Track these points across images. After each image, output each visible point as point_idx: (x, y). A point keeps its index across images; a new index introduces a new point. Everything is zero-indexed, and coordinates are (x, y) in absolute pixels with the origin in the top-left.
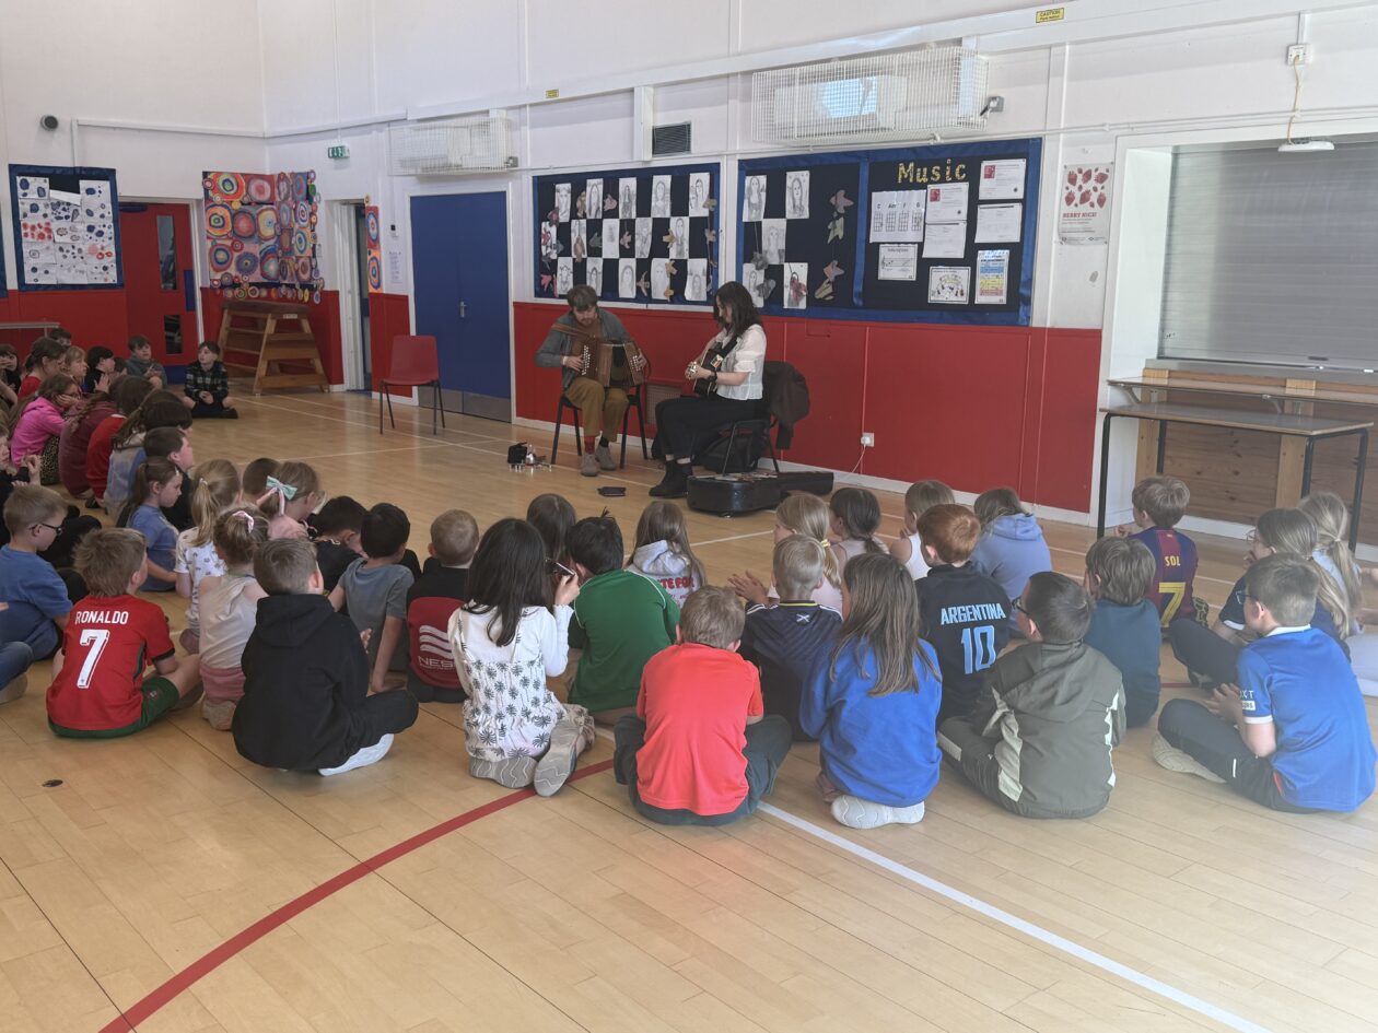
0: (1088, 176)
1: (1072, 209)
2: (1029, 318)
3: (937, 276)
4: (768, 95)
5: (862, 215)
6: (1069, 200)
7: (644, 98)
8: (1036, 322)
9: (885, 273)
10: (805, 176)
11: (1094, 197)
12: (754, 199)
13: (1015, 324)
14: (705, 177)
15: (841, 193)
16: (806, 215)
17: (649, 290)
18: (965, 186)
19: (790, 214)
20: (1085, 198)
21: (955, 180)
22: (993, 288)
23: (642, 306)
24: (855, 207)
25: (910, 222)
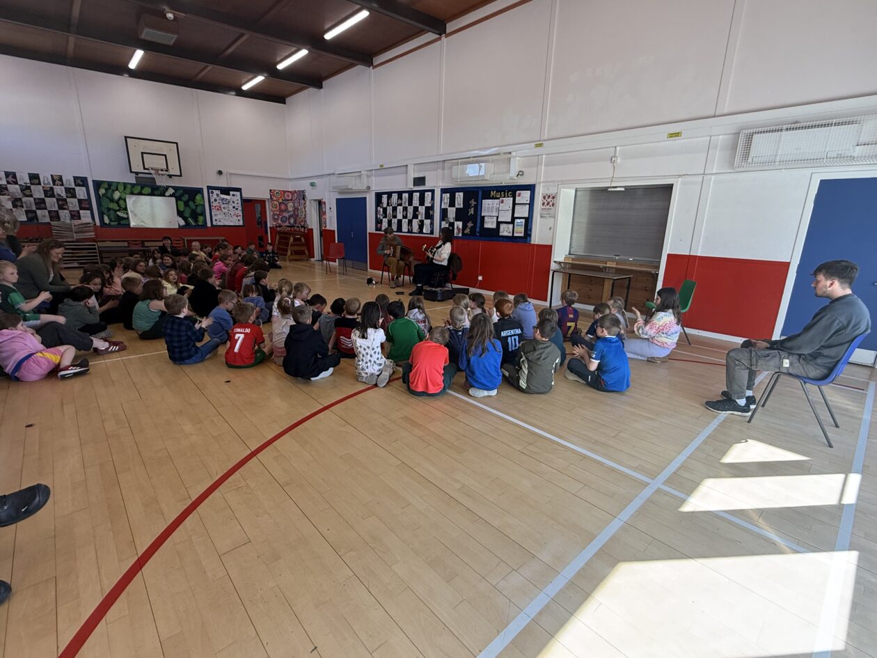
0: (549, 197)
1: (544, 207)
2: (530, 240)
3: (502, 227)
4: (451, 168)
5: (479, 207)
6: (543, 204)
7: (411, 168)
8: (532, 242)
9: (486, 226)
10: (462, 194)
11: (551, 204)
12: (445, 201)
13: (526, 242)
14: (430, 193)
15: (473, 200)
16: (462, 206)
17: (412, 230)
18: (511, 199)
19: (457, 206)
20: (548, 204)
21: (508, 197)
22: (520, 232)
23: (410, 234)
24: (477, 204)
25: (494, 210)
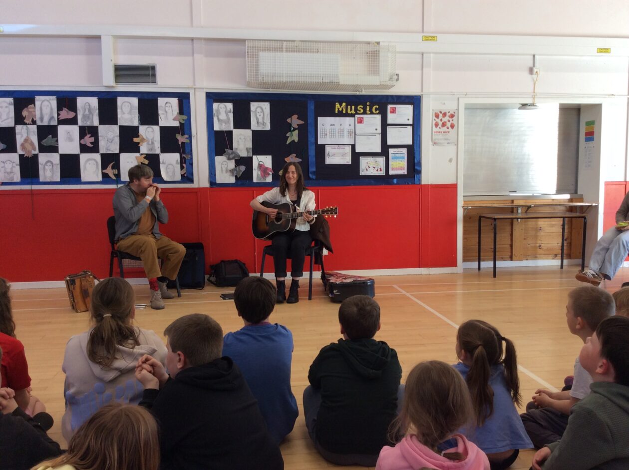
0: (445, 115)
1: (438, 129)
2: (420, 180)
3: (364, 162)
5: (311, 129)
6: (436, 125)
8: (424, 182)
9: (329, 161)
11: (449, 124)
12: (223, 116)
13: (412, 183)
15: (296, 116)
16: (268, 127)
17: (117, 176)
18: (379, 117)
19: (255, 127)
20: (444, 125)
21: (372, 113)
23: (111, 186)
24: (306, 124)
25: (346, 133)
